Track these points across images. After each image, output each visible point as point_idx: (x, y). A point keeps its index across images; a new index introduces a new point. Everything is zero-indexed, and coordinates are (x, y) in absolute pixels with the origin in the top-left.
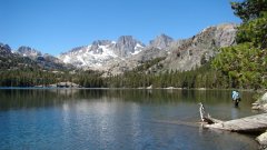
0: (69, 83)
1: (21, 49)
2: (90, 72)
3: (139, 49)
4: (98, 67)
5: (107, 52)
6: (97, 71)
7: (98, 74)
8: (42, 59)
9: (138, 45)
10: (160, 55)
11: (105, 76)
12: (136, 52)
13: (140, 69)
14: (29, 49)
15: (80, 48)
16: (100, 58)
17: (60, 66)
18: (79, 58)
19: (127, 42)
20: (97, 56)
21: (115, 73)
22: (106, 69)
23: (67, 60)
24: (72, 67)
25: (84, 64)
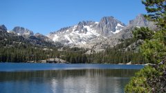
0: (57, 59)
1: (16, 29)
2: (76, 49)
3: (119, 28)
4: (83, 44)
5: (91, 31)
6: (82, 49)
7: (83, 51)
8: (34, 38)
9: (119, 25)
11: (89, 52)
12: (117, 31)
13: (120, 46)
14: (22, 29)
16: (85, 37)
17: (50, 44)
18: (67, 37)
19: (109, 22)
20: (82, 35)
21: (98, 50)
22: (90, 47)
23: (55, 39)
24: (59, 45)
25: (71, 42)
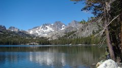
0: (34, 43)
1: (10, 28)
2: (42, 38)
3: (64, 27)
4: (45, 35)
5: (49, 29)
6: (46, 38)
8: (20, 32)
9: (63, 25)
10: (74, 30)
11: (50, 39)
12: (63, 29)
13: (66, 36)
14: (14, 28)
15: (37, 27)
17: (29, 35)
18: (37, 32)
19: (58, 24)
20: (45, 31)
21: (54, 38)
22: (50, 36)
23: (31, 32)
25: (39, 34)
